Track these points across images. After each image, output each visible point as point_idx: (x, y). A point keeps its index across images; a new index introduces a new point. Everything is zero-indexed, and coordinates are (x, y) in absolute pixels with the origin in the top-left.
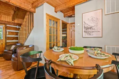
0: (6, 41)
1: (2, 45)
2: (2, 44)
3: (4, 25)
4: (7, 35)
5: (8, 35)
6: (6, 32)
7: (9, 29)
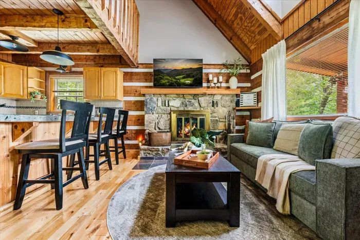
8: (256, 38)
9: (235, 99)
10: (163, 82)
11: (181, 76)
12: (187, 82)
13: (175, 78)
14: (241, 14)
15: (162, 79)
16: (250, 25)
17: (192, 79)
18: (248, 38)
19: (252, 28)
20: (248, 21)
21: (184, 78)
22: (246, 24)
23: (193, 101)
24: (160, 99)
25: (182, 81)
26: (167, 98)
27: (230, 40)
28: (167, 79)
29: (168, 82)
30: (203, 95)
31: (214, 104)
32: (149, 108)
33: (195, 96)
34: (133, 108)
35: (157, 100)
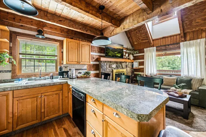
8: (139, 41)
9: (132, 64)
10: (110, 54)
11: (117, 52)
12: (119, 55)
13: (114, 53)
14: (138, 30)
15: (109, 53)
16: (139, 36)
17: (121, 54)
18: (136, 40)
19: (140, 37)
20: (139, 34)
21: (118, 53)
22: (138, 35)
23: (120, 65)
24: (108, 64)
25: (117, 54)
26: (111, 64)
28: (111, 53)
29: (112, 55)
30: (123, 62)
31: (126, 66)
32: (103, 69)
33: (121, 63)
34: (92, 69)
35: (107, 64)
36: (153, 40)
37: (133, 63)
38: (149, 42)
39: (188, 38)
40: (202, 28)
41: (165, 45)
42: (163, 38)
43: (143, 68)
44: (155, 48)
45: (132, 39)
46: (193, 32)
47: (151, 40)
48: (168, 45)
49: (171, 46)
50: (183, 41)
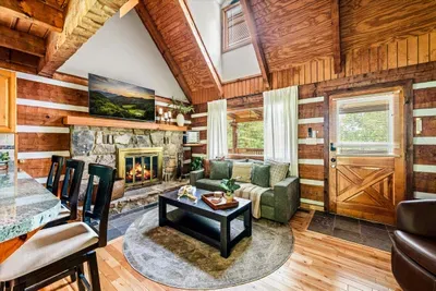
0: (408, 167)
1: (390, 182)
2: (390, 177)
3: (398, 90)
4: (415, 135)
5: (420, 135)
6: (411, 121)
7: (425, 101)
8: (199, 85)
9: (183, 136)
10: (105, 109)
11: (130, 106)
12: (138, 114)
13: (122, 107)
15: (103, 105)
16: (197, 73)
17: (144, 112)
19: (199, 77)
20: (197, 70)
21: (133, 108)
22: (194, 70)
24: (100, 133)
25: (132, 112)
26: (112, 133)
27: (176, 76)
28: (110, 106)
29: (112, 111)
30: (154, 131)
31: (165, 141)
32: (82, 147)
33: (147, 131)
34: (40, 147)
35: (96, 134)
36: (223, 85)
37: (184, 132)
38: (214, 89)
39: (275, 84)
40: (294, 65)
41: (242, 97)
42: (239, 81)
43: (205, 145)
44: (225, 101)
45: (185, 79)
46: (282, 71)
47: (218, 83)
48: (247, 97)
49: (251, 99)
50: (267, 89)
